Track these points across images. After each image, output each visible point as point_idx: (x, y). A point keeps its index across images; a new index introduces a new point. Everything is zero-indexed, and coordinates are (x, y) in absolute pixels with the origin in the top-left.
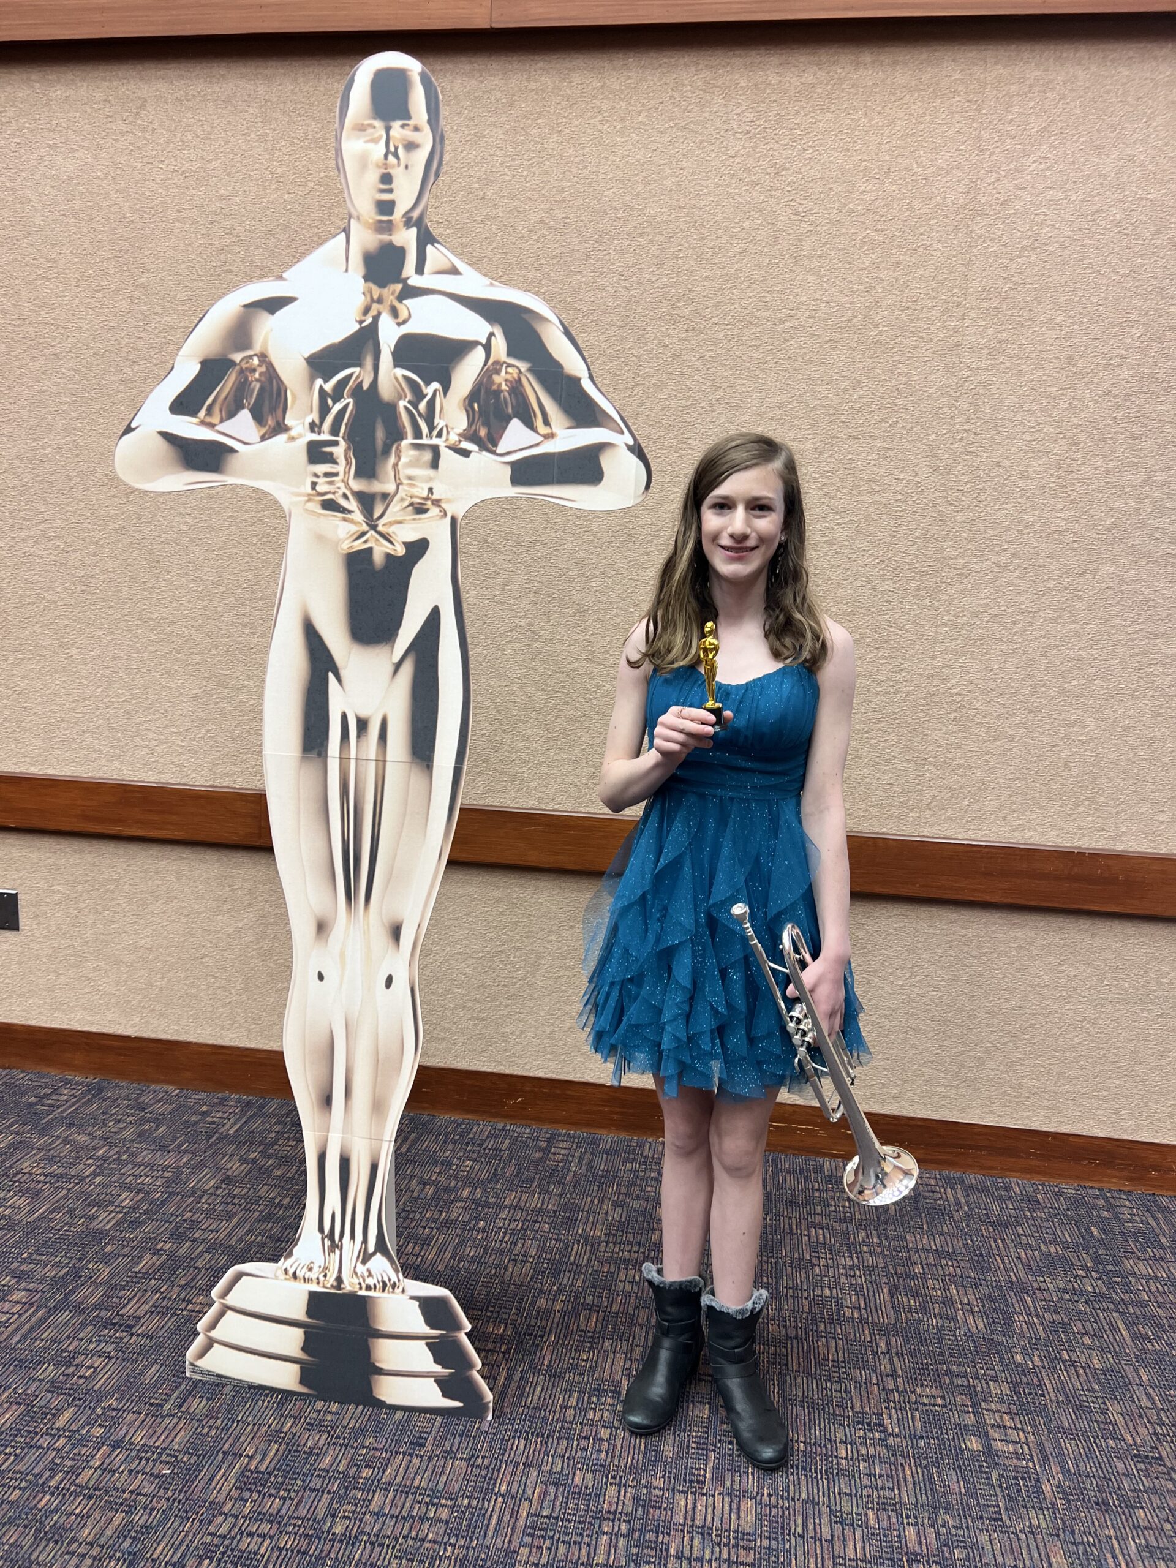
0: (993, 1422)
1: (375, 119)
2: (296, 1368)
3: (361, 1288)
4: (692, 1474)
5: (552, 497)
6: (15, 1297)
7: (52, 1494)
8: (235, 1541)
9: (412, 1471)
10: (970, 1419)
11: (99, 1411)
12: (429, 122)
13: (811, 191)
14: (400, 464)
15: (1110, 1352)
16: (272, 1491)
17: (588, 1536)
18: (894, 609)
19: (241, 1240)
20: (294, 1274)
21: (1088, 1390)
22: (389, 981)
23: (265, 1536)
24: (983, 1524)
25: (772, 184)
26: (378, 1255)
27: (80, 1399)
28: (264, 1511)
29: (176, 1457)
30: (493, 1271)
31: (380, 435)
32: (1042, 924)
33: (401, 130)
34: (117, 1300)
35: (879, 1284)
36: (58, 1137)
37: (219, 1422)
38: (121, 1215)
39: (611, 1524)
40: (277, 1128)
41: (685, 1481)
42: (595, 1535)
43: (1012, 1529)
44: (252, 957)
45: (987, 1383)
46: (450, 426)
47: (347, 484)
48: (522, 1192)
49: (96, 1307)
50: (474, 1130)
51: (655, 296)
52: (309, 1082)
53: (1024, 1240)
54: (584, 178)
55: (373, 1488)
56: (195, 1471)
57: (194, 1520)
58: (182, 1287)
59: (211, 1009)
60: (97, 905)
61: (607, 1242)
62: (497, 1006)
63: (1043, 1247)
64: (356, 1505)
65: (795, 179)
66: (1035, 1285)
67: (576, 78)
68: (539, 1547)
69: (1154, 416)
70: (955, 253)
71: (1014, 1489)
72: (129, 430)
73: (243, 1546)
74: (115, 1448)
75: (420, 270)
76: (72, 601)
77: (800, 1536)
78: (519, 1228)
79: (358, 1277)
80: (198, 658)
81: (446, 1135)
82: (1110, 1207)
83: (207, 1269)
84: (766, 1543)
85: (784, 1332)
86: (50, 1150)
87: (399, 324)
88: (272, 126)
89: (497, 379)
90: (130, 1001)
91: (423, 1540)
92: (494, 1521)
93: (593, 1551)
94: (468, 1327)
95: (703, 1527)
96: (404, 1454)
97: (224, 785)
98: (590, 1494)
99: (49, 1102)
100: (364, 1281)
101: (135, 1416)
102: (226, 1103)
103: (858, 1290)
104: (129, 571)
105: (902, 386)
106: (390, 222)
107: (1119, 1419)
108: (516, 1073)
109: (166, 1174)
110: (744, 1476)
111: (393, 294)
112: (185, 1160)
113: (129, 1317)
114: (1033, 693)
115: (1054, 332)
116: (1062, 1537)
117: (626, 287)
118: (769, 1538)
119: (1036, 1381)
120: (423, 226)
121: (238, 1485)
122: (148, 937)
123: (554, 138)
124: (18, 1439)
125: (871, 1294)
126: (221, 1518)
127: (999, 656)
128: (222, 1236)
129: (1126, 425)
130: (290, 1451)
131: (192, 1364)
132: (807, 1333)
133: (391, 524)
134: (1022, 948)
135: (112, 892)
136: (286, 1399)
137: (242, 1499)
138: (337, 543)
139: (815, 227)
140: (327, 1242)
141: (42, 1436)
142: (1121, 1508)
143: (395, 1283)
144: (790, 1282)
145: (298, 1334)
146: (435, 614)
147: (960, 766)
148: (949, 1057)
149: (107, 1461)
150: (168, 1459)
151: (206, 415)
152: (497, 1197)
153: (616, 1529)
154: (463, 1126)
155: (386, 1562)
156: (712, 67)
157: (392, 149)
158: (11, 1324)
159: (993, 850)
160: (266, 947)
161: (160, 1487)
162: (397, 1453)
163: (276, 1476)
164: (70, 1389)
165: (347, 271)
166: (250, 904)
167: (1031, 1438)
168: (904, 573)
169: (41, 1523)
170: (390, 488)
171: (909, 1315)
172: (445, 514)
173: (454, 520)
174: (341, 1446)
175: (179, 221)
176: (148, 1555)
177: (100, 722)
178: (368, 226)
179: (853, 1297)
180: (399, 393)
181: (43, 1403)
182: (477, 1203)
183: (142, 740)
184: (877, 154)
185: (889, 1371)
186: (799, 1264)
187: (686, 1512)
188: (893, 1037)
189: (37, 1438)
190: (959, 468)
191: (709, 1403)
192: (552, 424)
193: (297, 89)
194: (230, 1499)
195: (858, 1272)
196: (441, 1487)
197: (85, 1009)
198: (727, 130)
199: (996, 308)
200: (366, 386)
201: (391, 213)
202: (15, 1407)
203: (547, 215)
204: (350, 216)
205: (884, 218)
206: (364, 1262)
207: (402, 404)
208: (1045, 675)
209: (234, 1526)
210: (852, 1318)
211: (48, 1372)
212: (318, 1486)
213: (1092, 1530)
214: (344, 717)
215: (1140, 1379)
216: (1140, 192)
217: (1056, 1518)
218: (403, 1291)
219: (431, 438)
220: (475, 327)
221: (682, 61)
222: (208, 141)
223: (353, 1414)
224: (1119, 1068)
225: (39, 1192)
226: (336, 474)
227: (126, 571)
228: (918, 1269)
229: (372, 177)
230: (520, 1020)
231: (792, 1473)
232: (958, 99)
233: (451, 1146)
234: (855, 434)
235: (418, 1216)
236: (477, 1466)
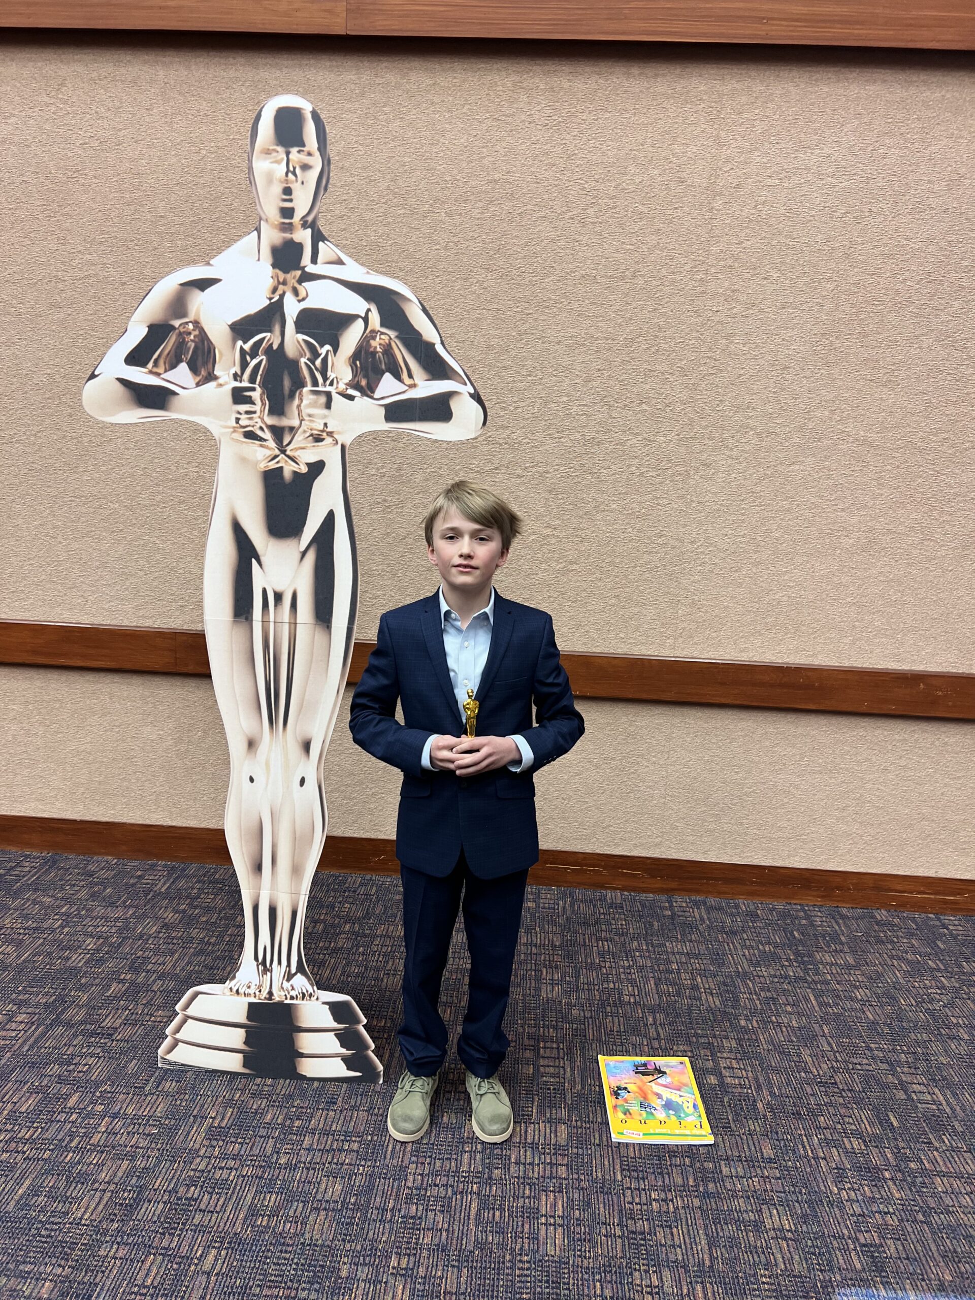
0: (725, 1065)
1: (278, 145)
2: (240, 1056)
3: (286, 999)
4: (523, 1110)
5: (415, 430)
6: (19, 1019)
7: (74, 1152)
8: (211, 1173)
9: (329, 1120)
10: (710, 1064)
11: (98, 1094)
12: (319, 149)
13: (593, 172)
14: (302, 405)
15: (804, 1015)
16: (234, 1140)
17: (455, 1154)
18: (656, 490)
19: (183, 969)
20: (237, 991)
21: (789, 1041)
22: (302, 782)
23: (231, 1169)
24: (718, 1130)
25: (564, 166)
26: (299, 974)
27: (82, 1087)
28: (229, 1152)
29: (160, 1121)
30: (373, 982)
31: (287, 383)
32: (761, 718)
33: (298, 155)
34: (97, 1017)
35: (647, 978)
36: (28, 899)
37: (187, 1096)
38: (88, 956)
39: (470, 1145)
40: (198, 886)
41: (519, 1115)
42: (460, 1153)
43: (737, 1133)
44: (171, 758)
45: (721, 1041)
46: (339, 377)
47: (263, 420)
48: (389, 924)
49: (82, 1023)
50: (349, 881)
51: (477, 249)
52: (245, 855)
53: (748, 943)
54: (420, 155)
55: (304, 1133)
56: (175, 1129)
57: (179, 1162)
58: (144, 1005)
59: (140, 797)
60: (46, 719)
61: (454, 958)
62: (363, 789)
63: (761, 947)
64: (293, 1144)
65: (582, 163)
66: (755, 973)
67: (413, 76)
68: (423, 1163)
69: (842, 349)
70: (700, 223)
71: (738, 1107)
72: (93, 376)
73: (217, 1176)
74: (114, 1118)
75: (314, 260)
76: (16, 481)
77: (597, 1145)
78: (389, 951)
79: (284, 991)
80: (121, 527)
81: (328, 885)
82: (807, 917)
83: (161, 992)
84: (575, 1150)
85: (582, 1014)
86: (24, 910)
87: (299, 301)
88: (171, 104)
89: (373, 343)
90: (75, 793)
91: (342, 1164)
92: (390, 1149)
93: (459, 1163)
94: (365, 1021)
95: (532, 1143)
96: (323, 1109)
97: (146, 625)
98: (455, 1128)
99: (16, 873)
100: (289, 993)
101: (125, 1096)
102: (155, 868)
103: (633, 983)
104: (63, 458)
105: (662, 323)
106: (291, 224)
107: (809, 1059)
108: (379, 837)
109: (118, 924)
110: (559, 1110)
111: (294, 278)
112: (130, 913)
113: (108, 1028)
114: (756, 552)
115: (772, 285)
116: (770, 1137)
117: (454, 242)
118: (577, 1148)
119: (754, 1037)
120: (316, 228)
121: (207, 1137)
122: (88, 743)
123: (398, 123)
124: (41, 1117)
125: (642, 985)
126: (200, 1159)
127: (731, 525)
128: (168, 967)
129: (822, 355)
130: (241, 1112)
131: (162, 1058)
132: (598, 1014)
133: (296, 449)
134: (746, 735)
135: (57, 709)
136: (234, 1078)
137: (212, 1146)
138: (257, 463)
139: (597, 200)
140: (261, 967)
141: (59, 1114)
142: (808, 1115)
143: (311, 994)
144: (586, 980)
145: (242, 1032)
146: (331, 516)
147: (703, 606)
148: (696, 815)
149: (111, 1127)
150: (154, 1123)
151: (153, 366)
152: (370, 929)
153: (474, 1148)
154: (341, 878)
155: (318, 1180)
156: (518, 72)
157: (291, 169)
158: (20, 1038)
159: (727, 666)
160: (182, 749)
161: (151, 1142)
162: (317, 1109)
163: (233, 1129)
164: (74, 1081)
165: (259, 260)
166: (169, 717)
167: (750, 1074)
168: (664, 463)
169: (69, 1172)
170: (295, 423)
171: (668, 998)
172: (337, 442)
173: (343, 447)
174: (277, 1107)
175: (95, 177)
176: (151, 1187)
177: (43, 577)
178: (273, 226)
179: (630, 989)
180: (300, 352)
181: (55, 1091)
182: (357, 934)
183: (78, 591)
184: (643, 146)
185: (655, 1036)
186: (591, 967)
187: (521, 1135)
188: (655, 802)
189: (55, 1116)
190: (704, 385)
191: (533, 1064)
192: (414, 377)
193: (190, 76)
194: (204, 1146)
195: (632, 970)
196: (351, 1129)
197: (38, 800)
198: (530, 123)
199: (730, 266)
200: (275, 347)
201: (291, 217)
202: (35, 1095)
203: (393, 184)
204: (261, 219)
205: (648, 195)
206: (288, 980)
207: (303, 360)
208: (764, 539)
209: (208, 1164)
210: (629, 1002)
211: (55, 1069)
212: (265, 1134)
213: (790, 1131)
214: (264, 591)
215: (824, 1032)
216: (835, 181)
217: (766, 1125)
218: (317, 999)
219: (325, 386)
220: (355, 304)
221: (495, 66)
222: (117, 114)
223: (284, 1086)
224: (815, 819)
225: (22, 941)
226: (255, 412)
227: (60, 458)
228: (674, 966)
229: (277, 189)
230: (382, 798)
231: (591, 1106)
232: (703, 105)
233: (332, 894)
234: (628, 359)
235: (313, 946)
236: (375, 1114)
